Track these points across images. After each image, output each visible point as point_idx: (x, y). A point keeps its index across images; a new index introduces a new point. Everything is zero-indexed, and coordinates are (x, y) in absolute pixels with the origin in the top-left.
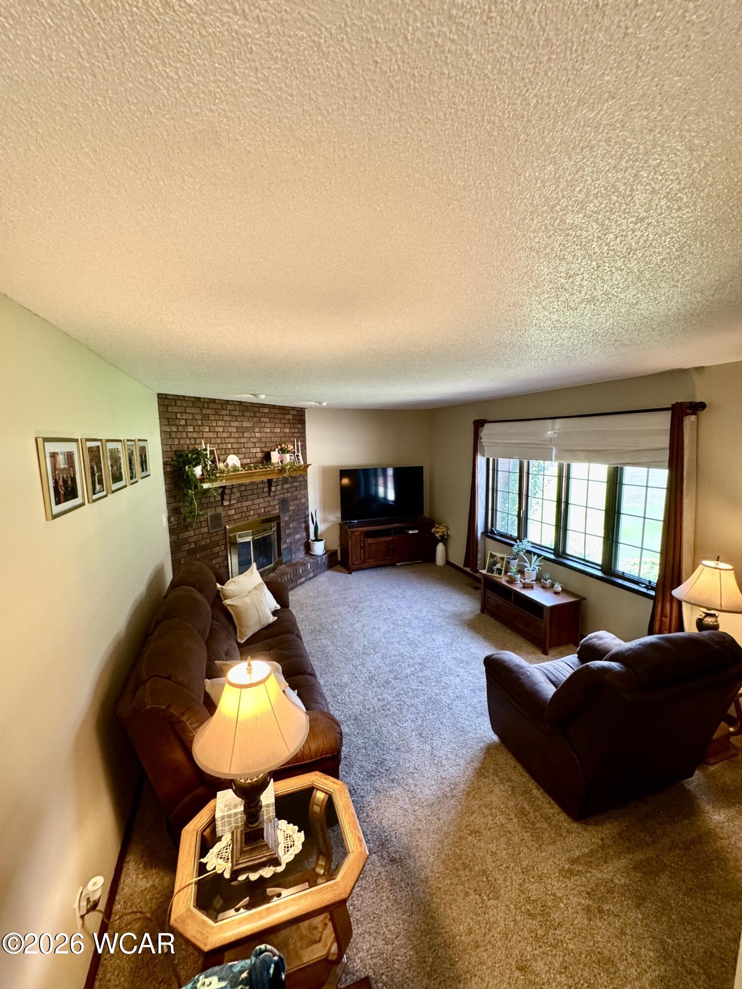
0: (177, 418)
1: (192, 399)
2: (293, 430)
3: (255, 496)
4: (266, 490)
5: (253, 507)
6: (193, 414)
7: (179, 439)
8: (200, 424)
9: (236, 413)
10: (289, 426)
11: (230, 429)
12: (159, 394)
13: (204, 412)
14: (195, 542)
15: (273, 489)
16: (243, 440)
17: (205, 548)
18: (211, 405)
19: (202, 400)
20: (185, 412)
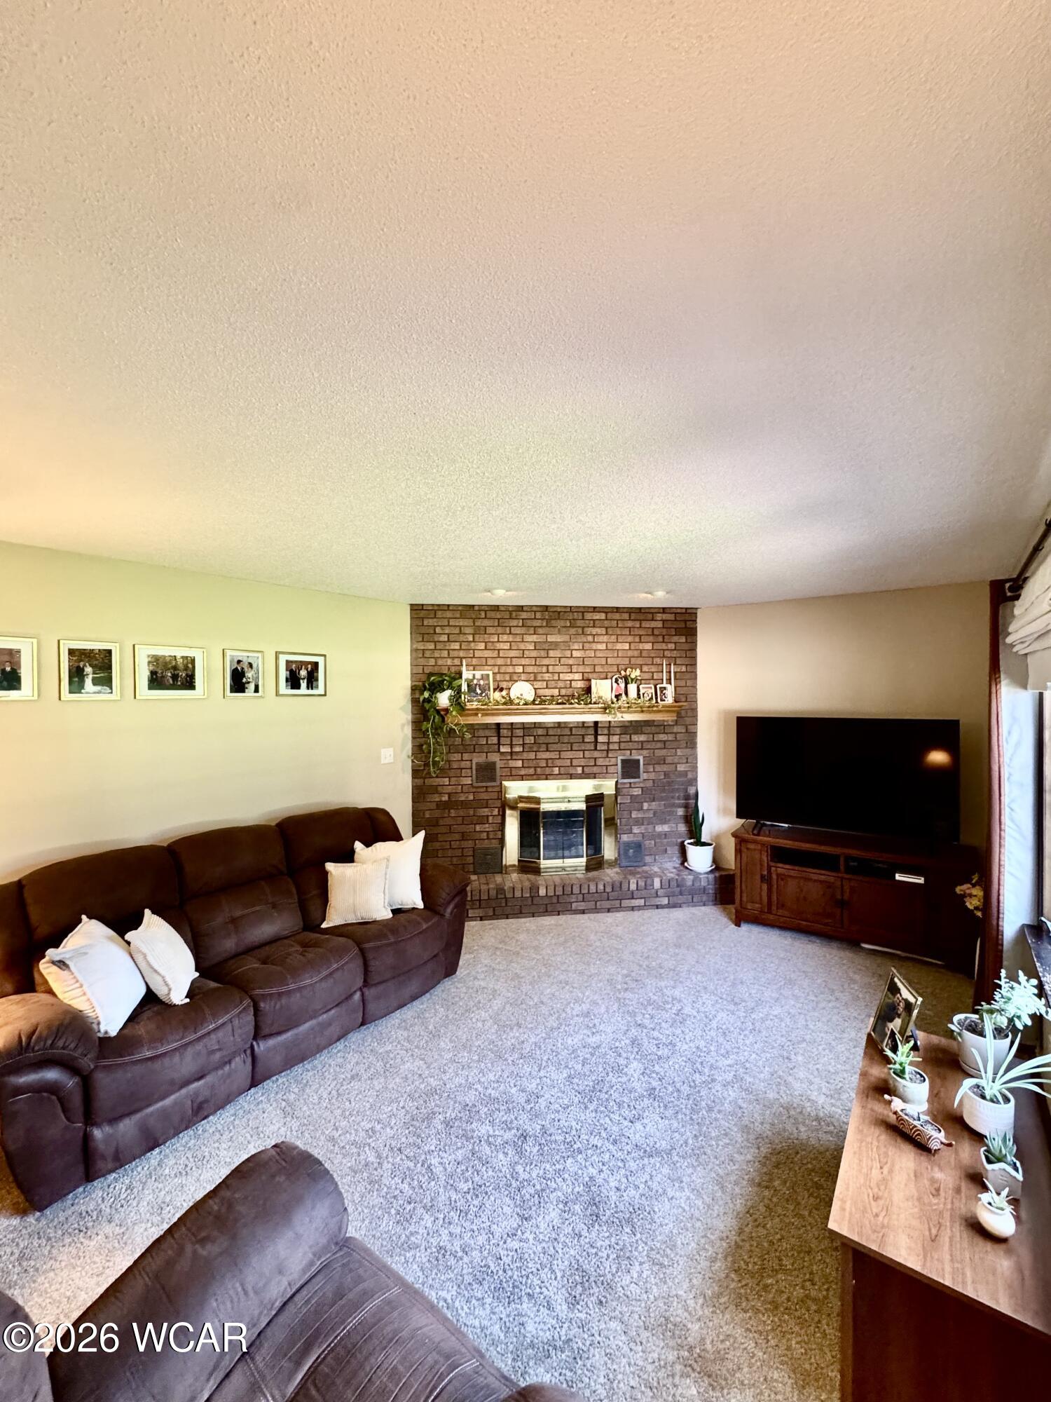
0: (435, 633)
1: (460, 608)
2: (664, 646)
3: (565, 747)
4: (590, 739)
5: (558, 763)
6: (460, 627)
7: (436, 658)
8: (471, 639)
9: (538, 623)
10: (651, 638)
11: (522, 646)
12: (412, 605)
13: (478, 623)
14: (449, 794)
15: (600, 739)
16: (546, 662)
17: (465, 805)
18: (490, 614)
19: (476, 608)
20: (449, 626)
